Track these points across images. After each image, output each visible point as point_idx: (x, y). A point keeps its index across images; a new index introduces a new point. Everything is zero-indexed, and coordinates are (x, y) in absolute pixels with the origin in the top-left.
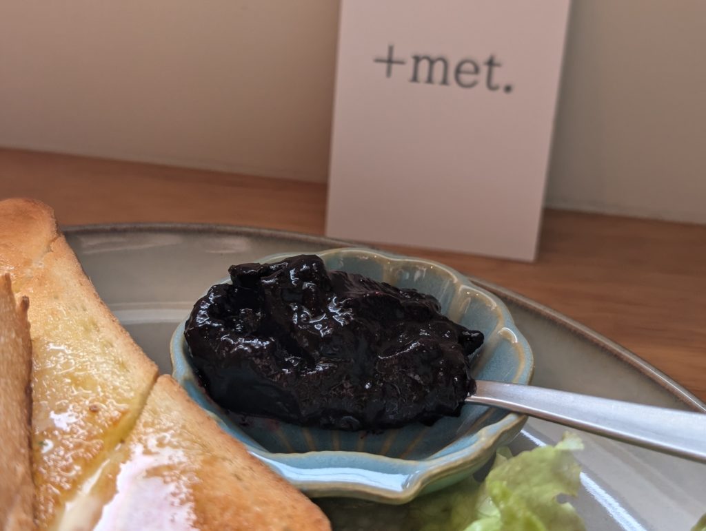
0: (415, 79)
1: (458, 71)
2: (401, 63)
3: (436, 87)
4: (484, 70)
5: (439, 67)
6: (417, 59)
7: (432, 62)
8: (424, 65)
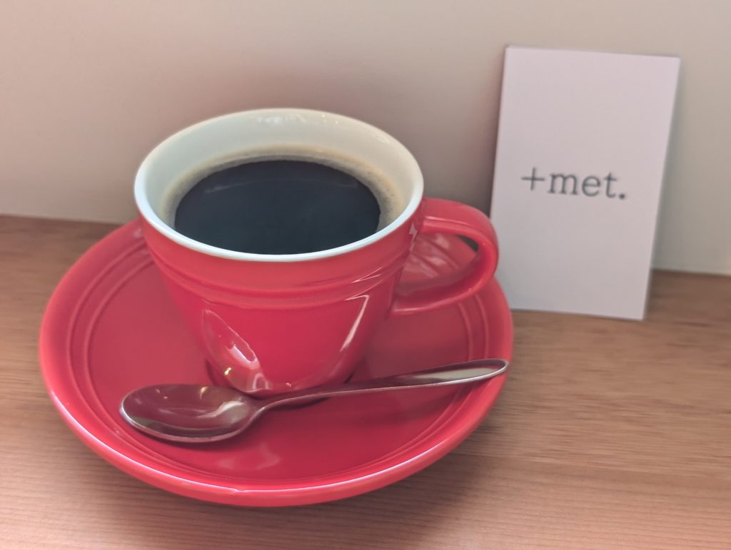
0: (552, 191)
1: (585, 185)
2: (542, 179)
3: (569, 197)
4: (605, 183)
5: (570, 182)
6: (554, 177)
7: (565, 179)
8: (559, 181)
